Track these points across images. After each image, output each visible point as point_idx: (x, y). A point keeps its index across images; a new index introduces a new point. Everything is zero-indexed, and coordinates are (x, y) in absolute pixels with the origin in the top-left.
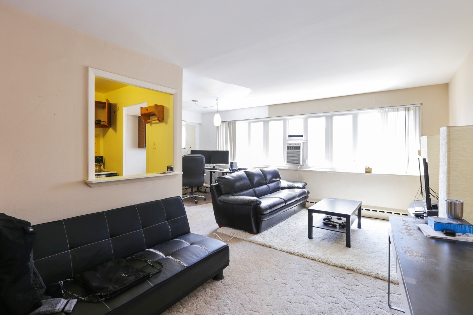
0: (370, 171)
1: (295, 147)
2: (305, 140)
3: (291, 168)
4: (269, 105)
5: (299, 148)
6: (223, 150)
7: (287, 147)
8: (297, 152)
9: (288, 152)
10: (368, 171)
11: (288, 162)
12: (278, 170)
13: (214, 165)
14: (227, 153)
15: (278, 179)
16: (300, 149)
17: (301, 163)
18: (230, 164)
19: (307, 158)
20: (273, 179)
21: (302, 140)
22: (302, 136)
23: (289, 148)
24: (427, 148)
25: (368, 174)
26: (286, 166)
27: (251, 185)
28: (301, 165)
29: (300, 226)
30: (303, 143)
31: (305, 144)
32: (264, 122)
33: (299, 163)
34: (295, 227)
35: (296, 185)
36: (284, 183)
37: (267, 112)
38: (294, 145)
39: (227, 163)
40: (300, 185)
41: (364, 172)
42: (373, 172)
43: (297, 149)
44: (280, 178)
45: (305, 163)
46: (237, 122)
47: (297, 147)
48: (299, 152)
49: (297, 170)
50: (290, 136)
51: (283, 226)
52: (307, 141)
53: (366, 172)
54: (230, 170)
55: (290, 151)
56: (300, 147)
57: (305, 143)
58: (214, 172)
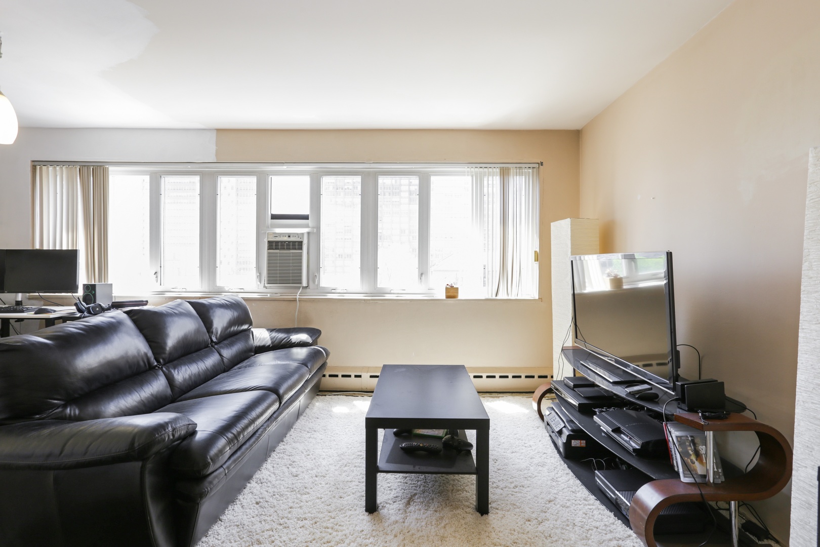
0: (455, 294)
1: (289, 242)
2: (313, 228)
3: (278, 296)
4: (219, 131)
5: (299, 245)
6: (58, 248)
7: (269, 242)
8: (293, 254)
9: (270, 257)
10: (452, 293)
11: (272, 279)
12: (244, 302)
13: (20, 296)
14: (70, 256)
15: (245, 327)
16: (301, 248)
17: (304, 284)
18: (84, 292)
19: (318, 268)
20: (231, 327)
21: (307, 226)
22: (306, 217)
23: (272, 245)
24: (571, 243)
25: (451, 301)
26: (265, 290)
27: (152, 359)
28: (304, 288)
29: (324, 463)
30: (308, 233)
31: (315, 234)
32: (202, 175)
33: (300, 282)
34: (312, 469)
35: (296, 338)
36: (261, 335)
37: (213, 148)
38: (286, 239)
39: (74, 289)
40: (304, 337)
41: (444, 297)
42: (461, 296)
43: (295, 249)
44: (251, 324)
45: (314, 282)
46: (111, 169)
47: (294, 242)
48: (301, 255)
49: (295, 300)
50: (274, 217)
51: (273, 478)
52: (318, 228)
53: (448, 297)
54: (80, 310)
55: (276, 254)
56: (301, 243)
57: (313, 233)
58: (20, 320)
